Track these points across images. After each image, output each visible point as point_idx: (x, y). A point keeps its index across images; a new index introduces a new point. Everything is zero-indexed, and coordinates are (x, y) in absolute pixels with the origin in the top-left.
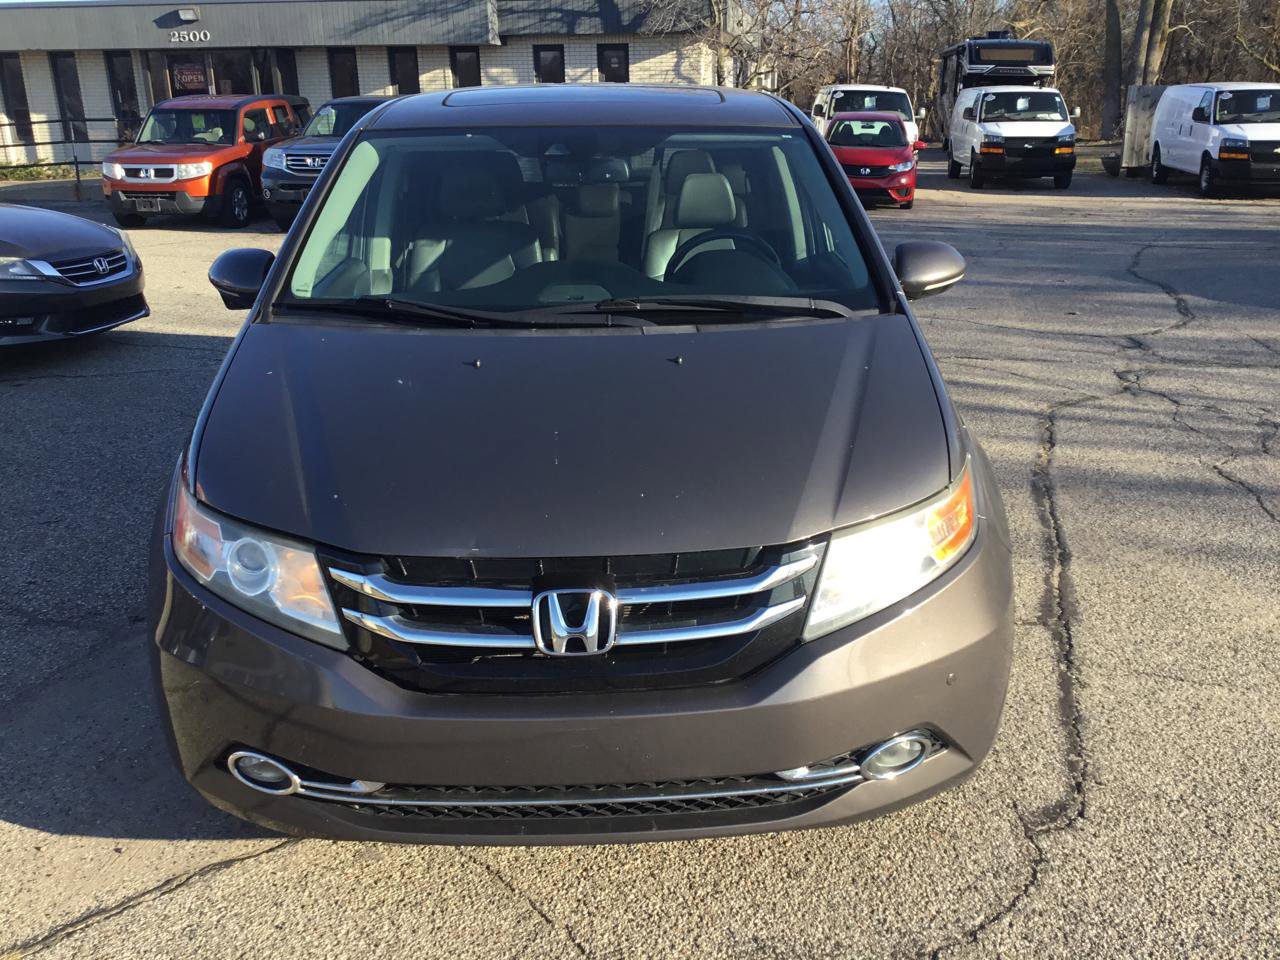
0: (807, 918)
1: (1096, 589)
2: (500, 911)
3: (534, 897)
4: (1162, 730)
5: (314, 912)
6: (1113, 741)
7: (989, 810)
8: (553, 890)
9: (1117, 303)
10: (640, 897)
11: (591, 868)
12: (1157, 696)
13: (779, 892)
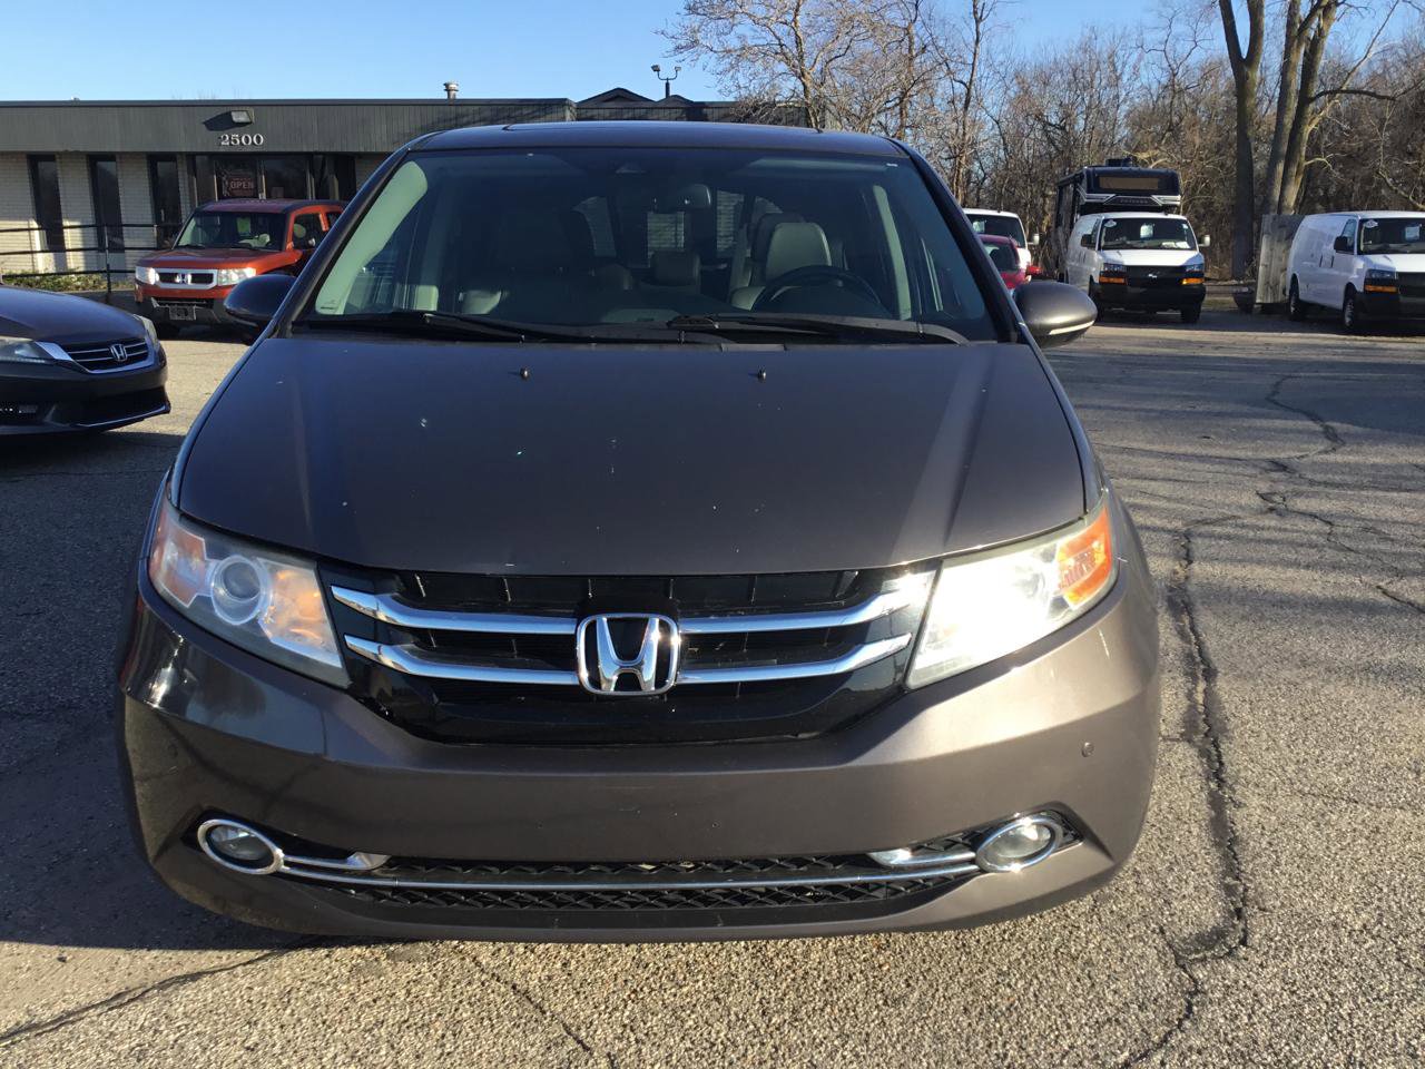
0: (908, 1050)
1: (1248, 706)
2: (526, 1036)
3: (569, 1021)
4: (1336, 854)
5: (295, 1033)
6: (1277, 864)
7: (1131, 936)
8: (593, 1013)
9: (1256, 429)
10: (701, 1023)
11: (641, 990)
12: (1327, 818)
13: (873, 1021)
